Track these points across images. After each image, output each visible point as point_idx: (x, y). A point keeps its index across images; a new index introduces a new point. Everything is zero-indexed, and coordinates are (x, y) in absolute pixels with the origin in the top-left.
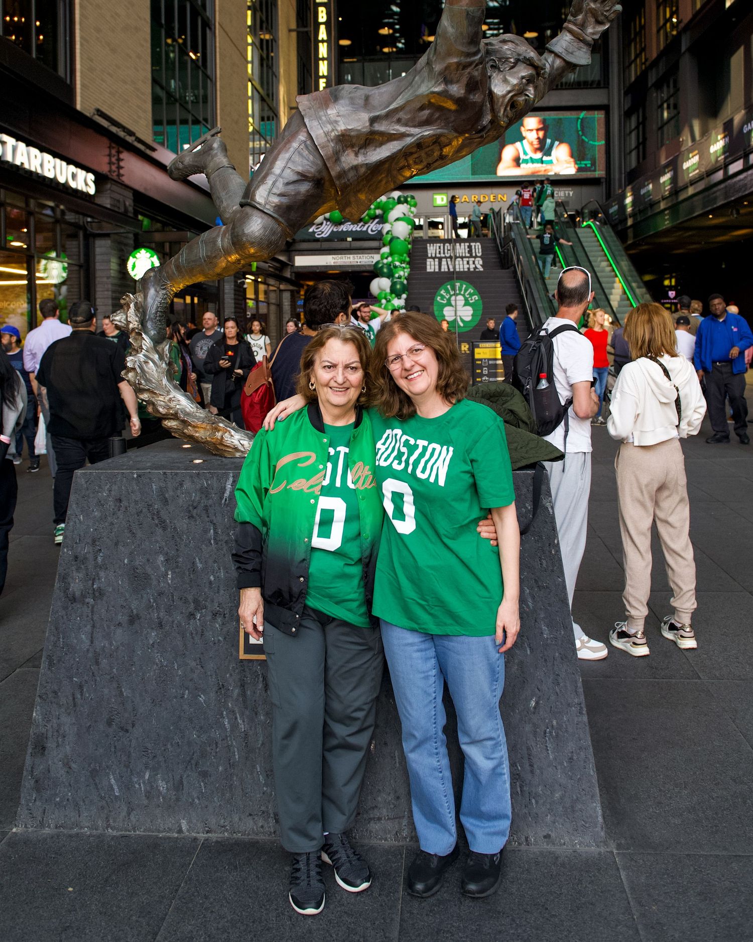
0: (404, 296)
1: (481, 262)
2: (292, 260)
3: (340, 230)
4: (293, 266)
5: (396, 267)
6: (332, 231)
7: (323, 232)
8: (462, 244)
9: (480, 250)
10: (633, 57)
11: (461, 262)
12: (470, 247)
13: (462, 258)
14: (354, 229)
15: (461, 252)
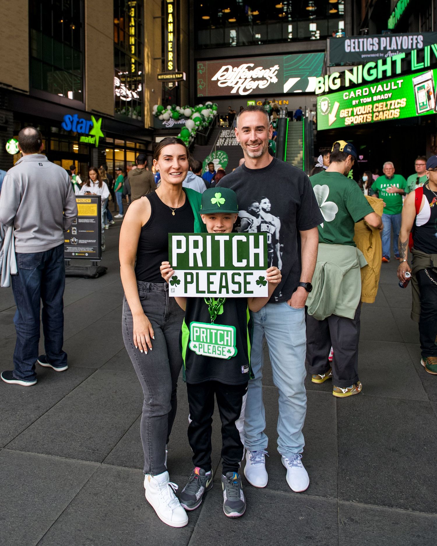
2: (154, 139)
3: (178, 123)
6: (175, 124)
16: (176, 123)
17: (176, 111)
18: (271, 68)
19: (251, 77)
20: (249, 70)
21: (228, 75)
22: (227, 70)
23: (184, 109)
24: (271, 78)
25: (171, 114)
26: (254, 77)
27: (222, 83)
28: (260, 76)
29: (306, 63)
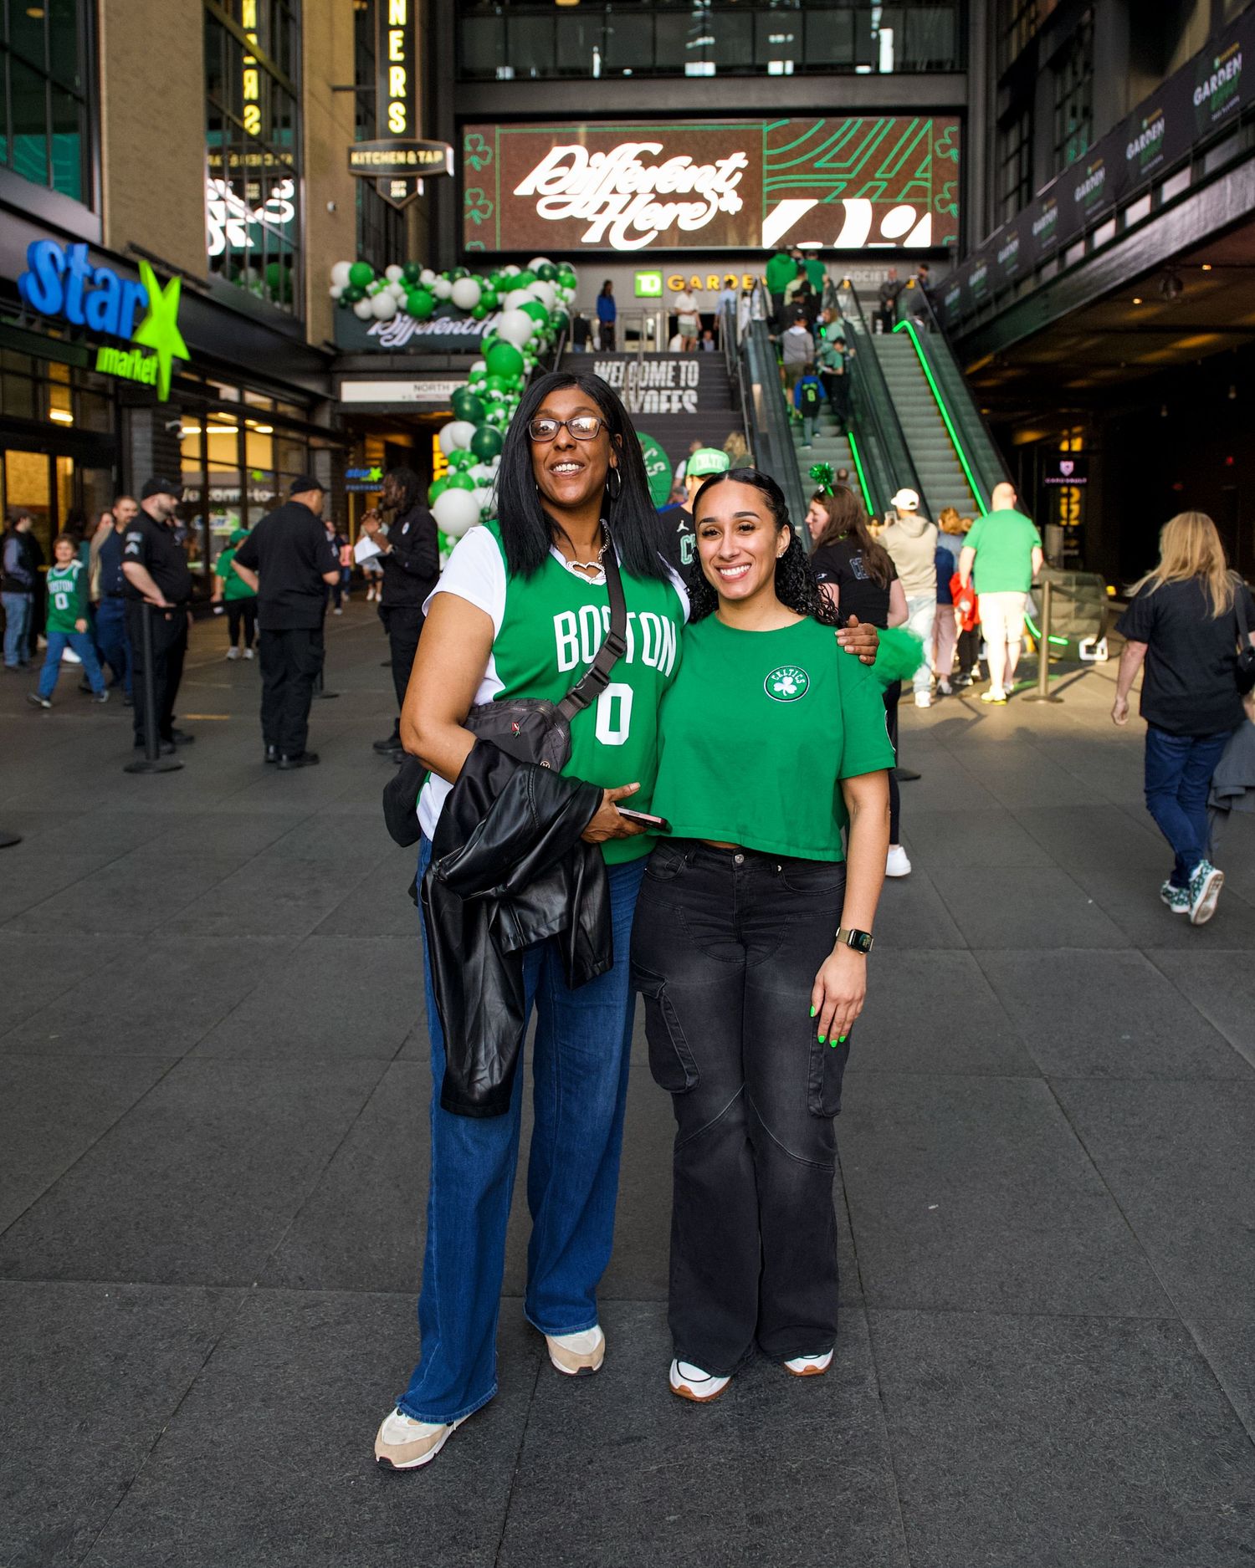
0: (497, 459)
1: (694, 399)
3: (429, 332)
4: (337, 401)
5: (490, 400)
6: (414, 334)
7: (395, 336)
8: (664, 364)
9: (696, 376)
10: (1015, 15)
11: (656, 399)
12: (677, 369)
13: (659, 389)
14: (456, 332)
15: (658, 377)
16: (419, 331)
17: (422, 288)
18: (719, 163)
19: (654, 191)
20: (646, 165)
21: (571, 178)
22: (568, 161)
23: (452, 280)
24: (720, 195)
25: (403, 301)
26: (664, 189)
27: (551, 206)
28: (684, 189)
29: (836, 149)
